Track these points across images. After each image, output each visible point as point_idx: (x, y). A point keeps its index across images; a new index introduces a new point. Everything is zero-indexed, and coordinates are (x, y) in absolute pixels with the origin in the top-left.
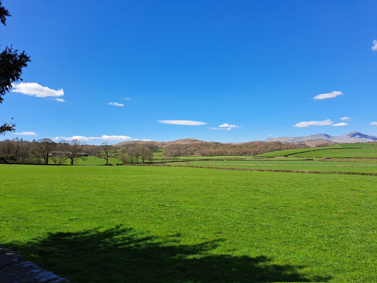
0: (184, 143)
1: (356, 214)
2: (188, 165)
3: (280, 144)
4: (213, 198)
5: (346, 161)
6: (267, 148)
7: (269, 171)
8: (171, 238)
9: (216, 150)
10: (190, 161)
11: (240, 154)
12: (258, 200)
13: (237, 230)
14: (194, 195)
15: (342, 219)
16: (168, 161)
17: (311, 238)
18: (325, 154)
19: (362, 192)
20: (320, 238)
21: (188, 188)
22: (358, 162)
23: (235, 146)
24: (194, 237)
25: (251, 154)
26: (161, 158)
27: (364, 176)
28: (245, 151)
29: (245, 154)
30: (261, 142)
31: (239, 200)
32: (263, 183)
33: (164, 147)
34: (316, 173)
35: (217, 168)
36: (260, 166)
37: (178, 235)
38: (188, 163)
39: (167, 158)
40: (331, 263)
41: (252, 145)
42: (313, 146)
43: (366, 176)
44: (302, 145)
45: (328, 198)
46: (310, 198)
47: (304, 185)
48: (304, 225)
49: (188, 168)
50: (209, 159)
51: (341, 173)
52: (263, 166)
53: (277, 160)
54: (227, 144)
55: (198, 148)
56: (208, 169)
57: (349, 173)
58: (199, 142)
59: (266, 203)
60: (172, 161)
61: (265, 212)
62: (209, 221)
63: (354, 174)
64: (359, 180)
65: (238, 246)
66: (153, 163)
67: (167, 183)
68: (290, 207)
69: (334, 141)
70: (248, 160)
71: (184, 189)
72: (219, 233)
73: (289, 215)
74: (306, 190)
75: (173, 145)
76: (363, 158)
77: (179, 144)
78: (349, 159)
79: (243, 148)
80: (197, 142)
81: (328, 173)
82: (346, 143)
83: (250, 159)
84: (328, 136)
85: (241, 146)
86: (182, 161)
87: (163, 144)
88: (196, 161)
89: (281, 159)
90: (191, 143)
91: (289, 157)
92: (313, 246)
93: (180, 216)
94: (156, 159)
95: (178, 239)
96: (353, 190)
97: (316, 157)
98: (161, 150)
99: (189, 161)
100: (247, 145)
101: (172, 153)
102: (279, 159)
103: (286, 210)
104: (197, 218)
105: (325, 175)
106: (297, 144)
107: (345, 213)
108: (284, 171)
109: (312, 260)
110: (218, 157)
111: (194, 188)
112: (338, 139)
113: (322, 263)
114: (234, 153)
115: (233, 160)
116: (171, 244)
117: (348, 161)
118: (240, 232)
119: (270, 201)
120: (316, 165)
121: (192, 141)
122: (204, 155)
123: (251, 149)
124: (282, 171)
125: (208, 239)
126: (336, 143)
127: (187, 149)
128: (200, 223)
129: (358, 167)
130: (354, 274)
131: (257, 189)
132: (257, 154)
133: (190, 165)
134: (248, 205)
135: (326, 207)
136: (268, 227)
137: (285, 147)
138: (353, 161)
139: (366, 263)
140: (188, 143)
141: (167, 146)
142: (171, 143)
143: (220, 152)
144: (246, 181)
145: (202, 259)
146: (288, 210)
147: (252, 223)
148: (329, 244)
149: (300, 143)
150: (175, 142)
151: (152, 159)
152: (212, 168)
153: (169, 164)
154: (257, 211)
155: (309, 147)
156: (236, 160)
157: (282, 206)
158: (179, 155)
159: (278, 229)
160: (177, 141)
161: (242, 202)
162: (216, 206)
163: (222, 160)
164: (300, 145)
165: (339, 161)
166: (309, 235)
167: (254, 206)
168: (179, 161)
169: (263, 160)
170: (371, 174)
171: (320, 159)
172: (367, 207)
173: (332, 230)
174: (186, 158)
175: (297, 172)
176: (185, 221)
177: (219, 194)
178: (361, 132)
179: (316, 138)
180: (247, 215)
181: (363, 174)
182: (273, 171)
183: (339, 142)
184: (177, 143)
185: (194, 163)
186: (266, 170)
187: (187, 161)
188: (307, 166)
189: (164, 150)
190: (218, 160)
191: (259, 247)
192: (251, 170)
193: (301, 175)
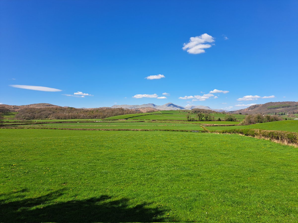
0: (39, 107)
1: (166, 157)
2: (42, 127)
3: (122, 110)
4: (63, 155)
5: (164, 122)
6: (113, 113)
7: (114, 130)
8: (15, 195)
9: (70, 114)
10: (45, 123)
11: (91, 117)
12: (101, 153)
13: (81, 179)
14: (45, 153)
15: (157, 161)
16: (20, 124)
17: (136, 177)
18: (152, 118)
19: (171, 143)
20: (141, 176)
21: (40, 147)
22: (171, 123)
23: (87, 111)
24: (40, 190)
25: (100, 117)
26: (13, 121)
27: (174, 132)
28: (95, 115)
29: (95, 117)
30: (108, 108)
31: (86, 154)
32: (107, 140)
33: (16, 110)
34: (145, 130)
35: (70, 129)
36: (107, 127)
37: (23, 191)
38: (42, 125)
39: (20, 120)
40: (146, 193)
41: (101, 110)
42: (145, 112)
43: (175, 132)
44: (137, 111)
45: (151, 148)
46: (139, 149)
47: (136, 139)
48: (132, 169)
49: (42, 129)
50: (63, 122)
51: (160, 130)
52: (109, 127)
53: (120, 122)
54: (80, 109)
55: (53, 112)
56: (62, 130)
57: (165, 130)
58: (54, 107)
59: (107, 155)
60: (25, 123)
61: (106, 161)
62: (56, 174)
63: (168, 130)
64: (170, 135)
65: (80, 192)
66: (3, 126)
67: (17, 144)
68: (124, 156)
69: (158, 108)
70: (98, 122)
71: (35, 148)
72: (64, 183)
73: (123, 162)
74: (137, 143)
75: (27, 109)
76: (174, 120)
77: (34, 108)
78: (166, 121)
79: (94, 112)
80: (52, 106)
81: (153, 130)
82: (165, 110)
83: (99, 121)
84: (154, 105)
85: (92, 111)
86: (36, 124)
87: (15, 107)
88: (50, 124)
89: (123, 121)
90: (46, 107)
91: (129, 120)
92: (136, 183)
93: (28, 173)
94: (8, 122)
95: (23, 194)
96: (166, 141)
97: (146, 120)
98: (14, 113)
99: (43, 123)
100: (97, 110)
101: (26, 116)
102: (122, 121)
103: (122, 159)
104: (44, 173)
105: (151, 132)
106: (134, 110)
107: (160, 157)
108: (124, 130)
109: (135, 193)
110: (72, 120)
111: (45, 147)
112: (160, 108)
113: (141, 194)
114: (86, 117)
115: (85, 123)
116: (14, 200)
117: (166, 123)
118: (83, 180)
119: (111, 154)
120: (147, 125)
121: (47, 106)
122: (59, 119)
123: (100, 114)
124: (123, 130)
125: (53, 190)
126: (159, 110)
127: (42, 113)
128: (47, 177)
129: (171, 126)
130: (159, 198)
131: (102, 145)
132: (105, 117)
133: (44, 127)
134: (92, 158)
135: (148, 154)
136: (106, 173)
137: (126, 112)
138: (168, 122)
139: (167, 189)
140: (42, 107)
141: (20, 109)
142: (25, 107)
143: (74, 116)
144: (94, 139)
145: (44, 208)
146: (123, 159)
147: (94, 172)
148: (147, 180)
149: (136, 109)
150: (29, 106)
151: (2, 122)
152: (65, 129)
153: (22, 126)
154: (100, 161)
155: (142, 112)
156: (88, 122)
157: (119, 156)
158: (33, 118)
159: (113, 174)
160: (31, 105)
161: (89, 156)
162: (65, 161)
163: (76, 122)
164: (136, 111)
165: (160, 122)
166: (135, 175)
167: (98, 158)
168: (33, 124)
169: (109, 122)
170: (178, 131)
171: (149, 121)
172: (173, 152)
173: (151, 169)
174: (40, 121)
175: (133, 130)
176: (32, 177)
177: (69, 151)
178: (173, 104)
179: (147, 106)
180: (91, 166)
181: (173, 131)
182: (117, 130)
183: (160, 109)
184: (31, 107)
185: (48, 126)
186: (111, 130)
187: (41, 124)
188: (141, 126)
189: (17, 113)
190: (72, 122)
191: (97, 190)
192: (99, 130)
193: (135, 132)
